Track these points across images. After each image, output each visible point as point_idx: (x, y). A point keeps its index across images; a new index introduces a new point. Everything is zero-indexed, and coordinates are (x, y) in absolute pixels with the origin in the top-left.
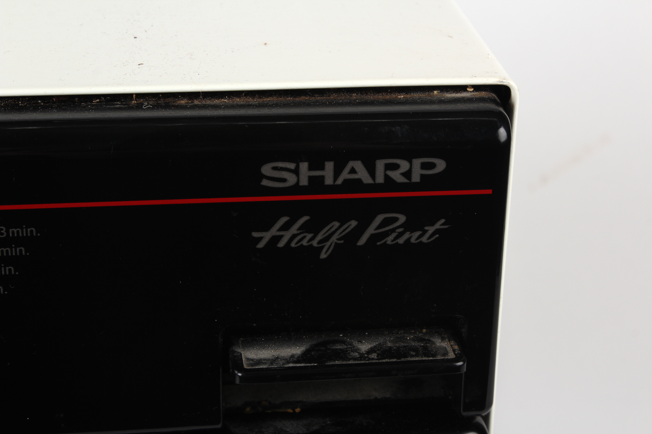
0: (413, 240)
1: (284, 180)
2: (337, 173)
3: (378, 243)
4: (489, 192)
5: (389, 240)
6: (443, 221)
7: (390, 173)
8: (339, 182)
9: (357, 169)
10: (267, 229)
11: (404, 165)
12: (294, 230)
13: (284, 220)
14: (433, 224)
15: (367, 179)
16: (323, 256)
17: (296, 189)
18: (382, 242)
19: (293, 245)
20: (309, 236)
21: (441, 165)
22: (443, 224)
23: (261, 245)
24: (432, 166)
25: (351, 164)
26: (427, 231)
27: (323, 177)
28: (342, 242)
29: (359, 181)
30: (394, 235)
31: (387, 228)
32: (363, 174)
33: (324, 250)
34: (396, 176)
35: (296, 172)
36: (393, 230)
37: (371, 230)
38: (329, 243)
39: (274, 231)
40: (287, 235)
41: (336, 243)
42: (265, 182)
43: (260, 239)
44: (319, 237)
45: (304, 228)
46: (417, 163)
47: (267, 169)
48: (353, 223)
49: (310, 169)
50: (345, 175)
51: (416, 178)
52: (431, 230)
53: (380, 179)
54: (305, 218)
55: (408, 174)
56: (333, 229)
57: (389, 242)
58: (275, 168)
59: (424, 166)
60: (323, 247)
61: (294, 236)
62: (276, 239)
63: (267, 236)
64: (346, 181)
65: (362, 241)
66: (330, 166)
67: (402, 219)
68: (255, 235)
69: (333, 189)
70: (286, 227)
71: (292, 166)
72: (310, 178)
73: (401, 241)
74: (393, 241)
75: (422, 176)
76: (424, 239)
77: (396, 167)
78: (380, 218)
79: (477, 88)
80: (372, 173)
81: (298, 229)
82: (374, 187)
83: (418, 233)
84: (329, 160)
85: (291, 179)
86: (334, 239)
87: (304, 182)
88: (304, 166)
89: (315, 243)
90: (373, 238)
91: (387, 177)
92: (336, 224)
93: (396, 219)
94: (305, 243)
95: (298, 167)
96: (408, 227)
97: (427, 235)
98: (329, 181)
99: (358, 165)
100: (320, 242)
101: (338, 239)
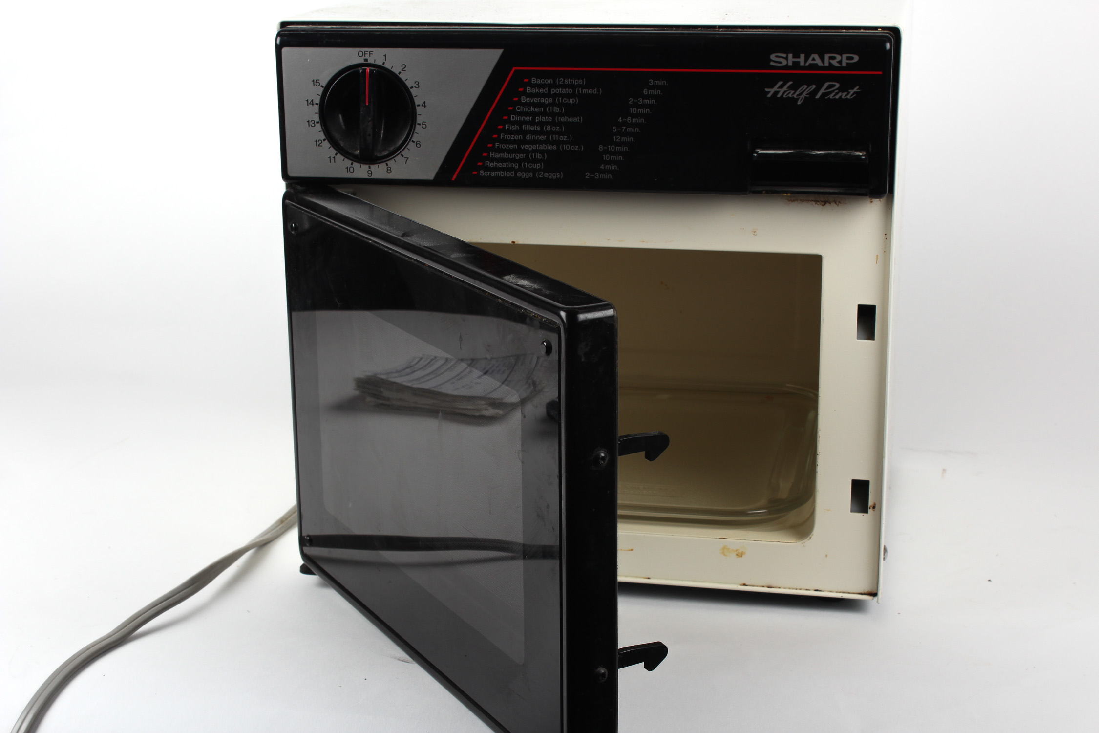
0: (843, 97)
1: (780, 63)
2: (806, 60)
3: (826, 98)
4: (880, 73)
5: (831, 96)
6: (858, 87)
7: (831, 61)
8: (807, 64)
9: (815, 58)
10: (772, 87)
11: (838, 57)
12: (785, 88)
13: (780, 83)
14: (853, 89)
15: (820, 64)
16: (799, 103)
17: (786, 67)
18: (828, 97)
19: (784, 96)
20: (792, 92)
21: (856, 58)
22: (858, 89)
23: (769, 95)
24: (852, 58)
25: (813, 56)
26: (850, 92)
27: (799, 62)
28: (808, 96)
29: (816, 64)
30: (834, 94)
31: (830, 90)
32: (818, 61)
33: (800, 100)
34: (835, 63)
35: (786, 58)
36: (833, 91)
37: (822, 91)
38: (802, 96)
39: (775, 89)
40: (782, 91)
41: (805, 97)
42: (772, 63)
43: (769, 92)
44: (797, 93)
45: (790, 88)
46: (845, 56)
47: (773, 57)
48: (814, 87)
49: (794, 57)
50: (810, 61)
51: (844, 64)
52: (852, 92)
53: (827, 64)
54: (791, 83)
55: (840, 62)
56: (804, 89)
57: (831, 97)
58: (777, 56)
59: (848, 58)
60: (799, 98)
61: (785, 92)
62: (776, 93)
63: (772, 91)
64: (810, 64)
65: (818, 96)
66: (802, 56)
67: (838, 85)
68: (767, 90)
69: (804, 68)
70: (781, 87)
71: (785, 55)
72: (794, 62)
73: (837, 97)
74: (833, 97)
75: (847, 63)
76: (849, 97)
77: (834, 58)
78: (826, 85)
79: (883, 28)
80: (823, 60)
81: (788, 88)
82: (824, 68)
83: (845, 93)
84: (803, 53)
85: (784, 62)
86: (804, 94)
87: (790, 64)
88: (790, 56)
89: (795, 96)
90: (824, 95)
91: (830, 63)
92: (805, 86)
93: (834, 86)
94: (790, 95)
95: (787, 56)
96: (841, 90)
97: (850, 94)
98: (802, 64)
99: (816, 56)
100: (798, 95)
101: (807, 94)
